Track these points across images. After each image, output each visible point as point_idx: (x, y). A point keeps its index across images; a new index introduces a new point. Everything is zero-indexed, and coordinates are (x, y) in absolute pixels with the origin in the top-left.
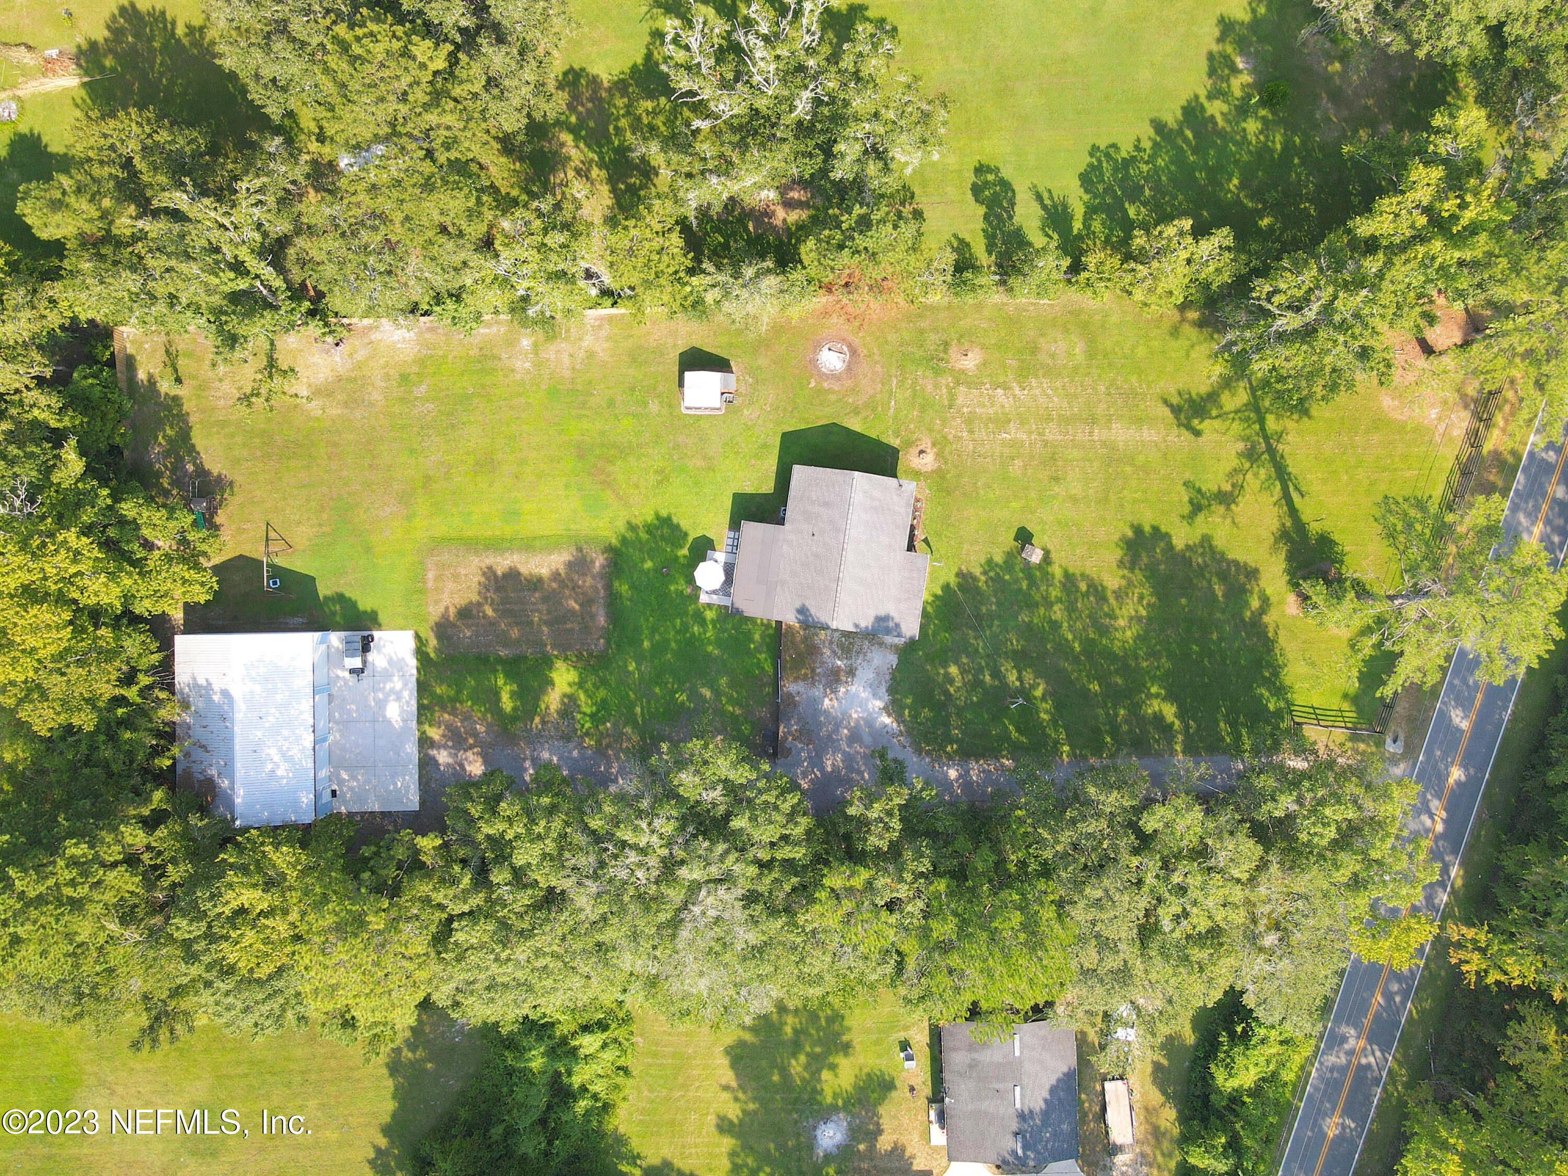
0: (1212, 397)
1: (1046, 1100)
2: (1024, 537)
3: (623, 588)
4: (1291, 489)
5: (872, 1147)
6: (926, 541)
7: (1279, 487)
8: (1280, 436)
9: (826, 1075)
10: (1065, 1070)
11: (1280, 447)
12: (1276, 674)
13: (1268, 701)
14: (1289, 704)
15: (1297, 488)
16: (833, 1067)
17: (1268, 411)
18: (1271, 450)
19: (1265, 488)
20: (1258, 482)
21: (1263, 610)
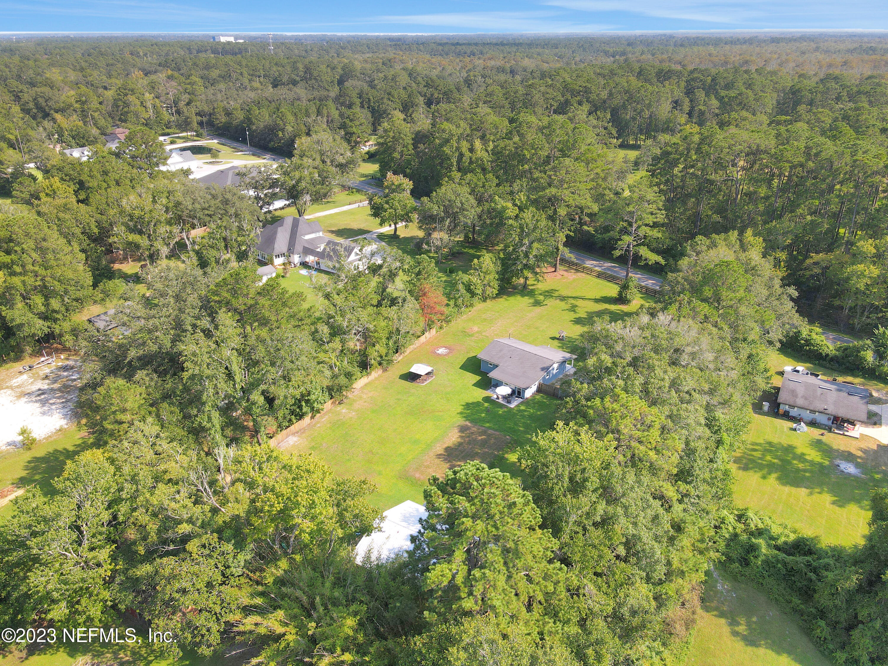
0: (536, 300)
5: (859, 458)
7: (578, 299)
9: (808, 458)
16: (802, 454)
18: (564, 297)
20: (573, 301)
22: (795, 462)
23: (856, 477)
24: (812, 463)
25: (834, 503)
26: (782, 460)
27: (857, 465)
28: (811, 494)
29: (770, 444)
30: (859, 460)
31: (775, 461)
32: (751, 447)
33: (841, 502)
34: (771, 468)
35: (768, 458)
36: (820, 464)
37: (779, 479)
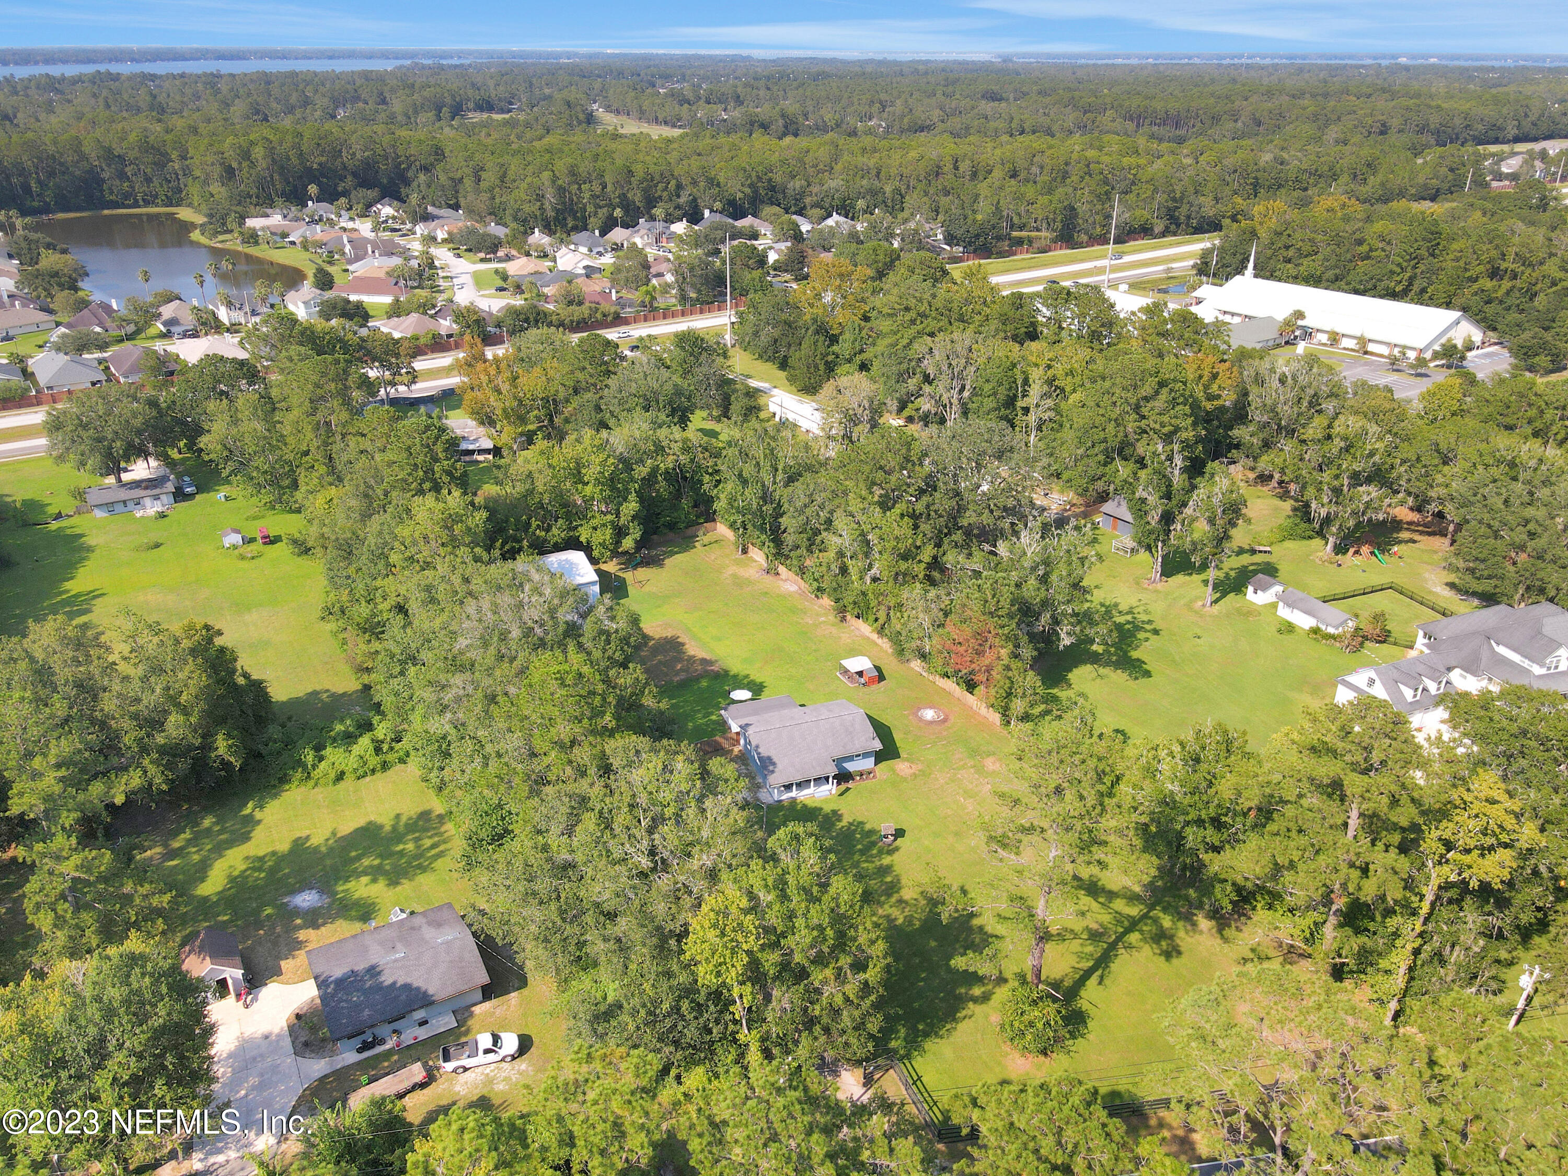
0: (1111, 895)
1: (394, 983)
2: (900, 833)
3: (704, 684)
4: (1099, 973)
5: (300, 927)
6: (848, 789)
7: (1091, 963)
8: (1130, 947)
9: (365, 880)
10: (431, 992)
11: (1122, 951)
12: (926, 1035)
13: (896, 1039)
14: (908, 1056)
15: (1102, 978)
16: (374, 881)
17: (1141, 932)
18: (1113, 946)
19: (1080, 956)
20: (1080, 949)
21: (975, 1000)
22: (377, 862)
23: (294, 891)
24: (358, 875)
25: (308, 838)
26: (391, 854)
27: (296, 912)
28: (334, 833)
29: (423, 869)
30: (299, 921)
31: (401, 847)
32: (442, 848)
33: (299, 845)
34: (397, 836)
35: (410, 846)
36: (347, 880)
37: (381, 827)
